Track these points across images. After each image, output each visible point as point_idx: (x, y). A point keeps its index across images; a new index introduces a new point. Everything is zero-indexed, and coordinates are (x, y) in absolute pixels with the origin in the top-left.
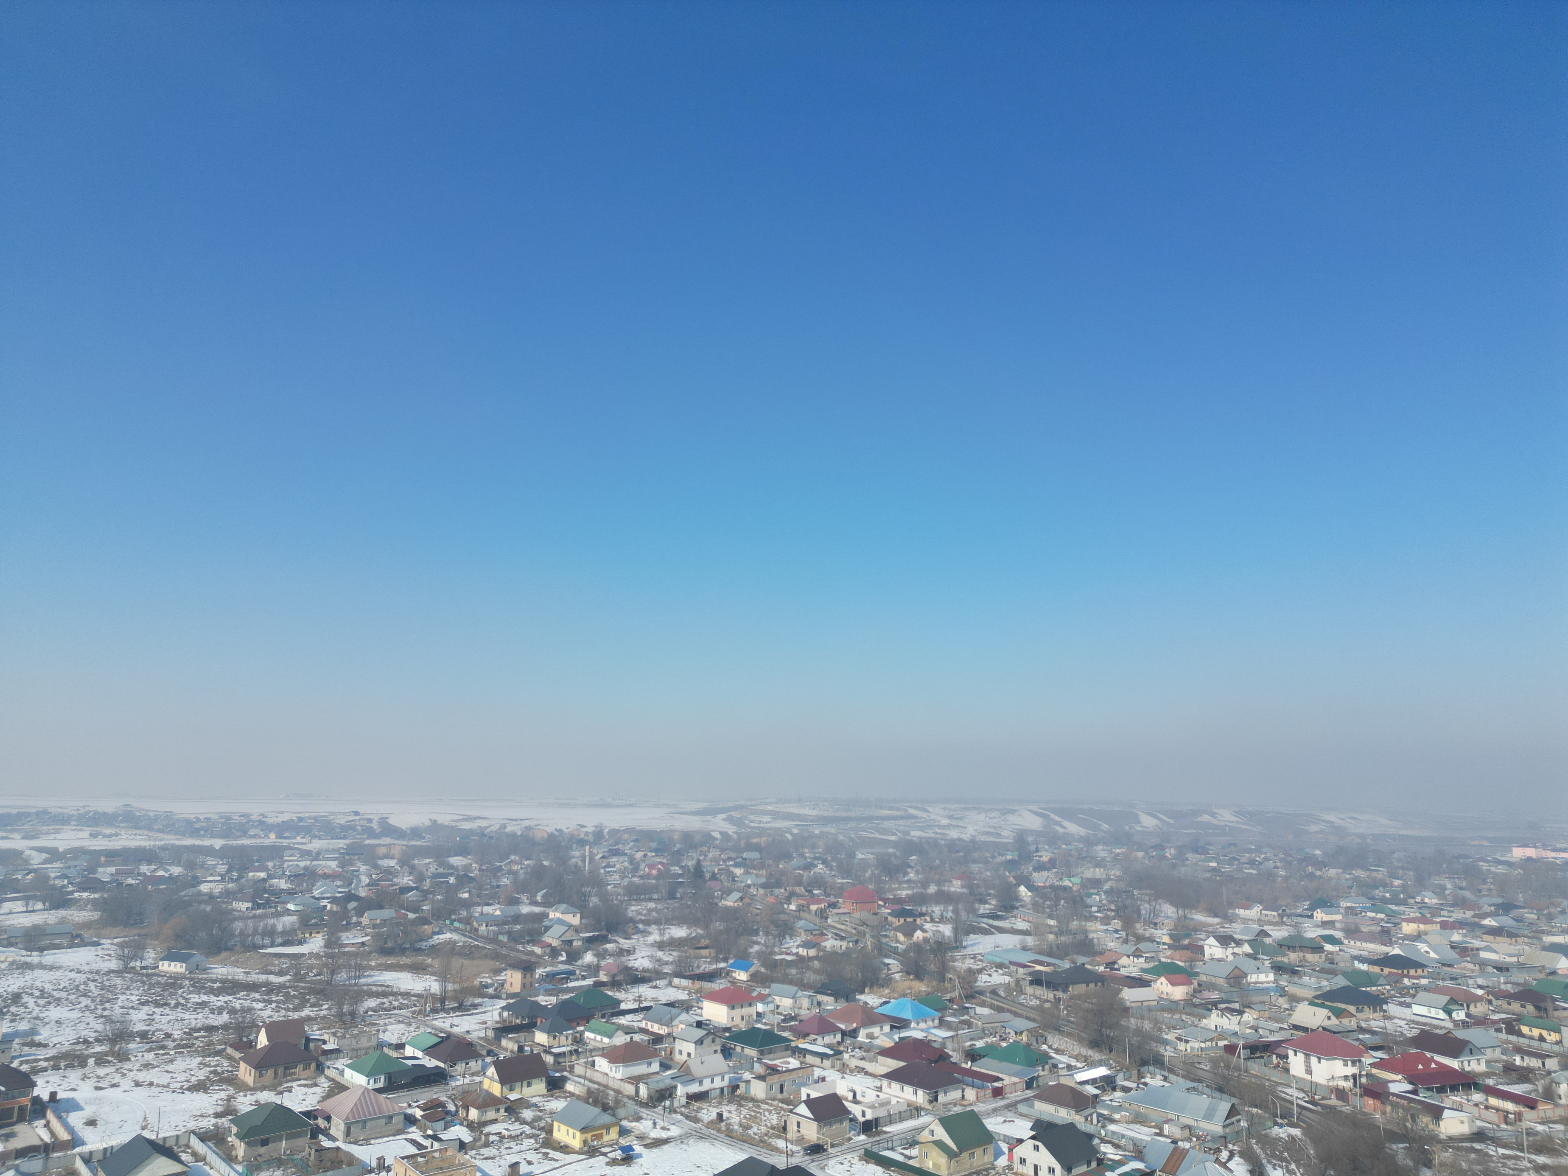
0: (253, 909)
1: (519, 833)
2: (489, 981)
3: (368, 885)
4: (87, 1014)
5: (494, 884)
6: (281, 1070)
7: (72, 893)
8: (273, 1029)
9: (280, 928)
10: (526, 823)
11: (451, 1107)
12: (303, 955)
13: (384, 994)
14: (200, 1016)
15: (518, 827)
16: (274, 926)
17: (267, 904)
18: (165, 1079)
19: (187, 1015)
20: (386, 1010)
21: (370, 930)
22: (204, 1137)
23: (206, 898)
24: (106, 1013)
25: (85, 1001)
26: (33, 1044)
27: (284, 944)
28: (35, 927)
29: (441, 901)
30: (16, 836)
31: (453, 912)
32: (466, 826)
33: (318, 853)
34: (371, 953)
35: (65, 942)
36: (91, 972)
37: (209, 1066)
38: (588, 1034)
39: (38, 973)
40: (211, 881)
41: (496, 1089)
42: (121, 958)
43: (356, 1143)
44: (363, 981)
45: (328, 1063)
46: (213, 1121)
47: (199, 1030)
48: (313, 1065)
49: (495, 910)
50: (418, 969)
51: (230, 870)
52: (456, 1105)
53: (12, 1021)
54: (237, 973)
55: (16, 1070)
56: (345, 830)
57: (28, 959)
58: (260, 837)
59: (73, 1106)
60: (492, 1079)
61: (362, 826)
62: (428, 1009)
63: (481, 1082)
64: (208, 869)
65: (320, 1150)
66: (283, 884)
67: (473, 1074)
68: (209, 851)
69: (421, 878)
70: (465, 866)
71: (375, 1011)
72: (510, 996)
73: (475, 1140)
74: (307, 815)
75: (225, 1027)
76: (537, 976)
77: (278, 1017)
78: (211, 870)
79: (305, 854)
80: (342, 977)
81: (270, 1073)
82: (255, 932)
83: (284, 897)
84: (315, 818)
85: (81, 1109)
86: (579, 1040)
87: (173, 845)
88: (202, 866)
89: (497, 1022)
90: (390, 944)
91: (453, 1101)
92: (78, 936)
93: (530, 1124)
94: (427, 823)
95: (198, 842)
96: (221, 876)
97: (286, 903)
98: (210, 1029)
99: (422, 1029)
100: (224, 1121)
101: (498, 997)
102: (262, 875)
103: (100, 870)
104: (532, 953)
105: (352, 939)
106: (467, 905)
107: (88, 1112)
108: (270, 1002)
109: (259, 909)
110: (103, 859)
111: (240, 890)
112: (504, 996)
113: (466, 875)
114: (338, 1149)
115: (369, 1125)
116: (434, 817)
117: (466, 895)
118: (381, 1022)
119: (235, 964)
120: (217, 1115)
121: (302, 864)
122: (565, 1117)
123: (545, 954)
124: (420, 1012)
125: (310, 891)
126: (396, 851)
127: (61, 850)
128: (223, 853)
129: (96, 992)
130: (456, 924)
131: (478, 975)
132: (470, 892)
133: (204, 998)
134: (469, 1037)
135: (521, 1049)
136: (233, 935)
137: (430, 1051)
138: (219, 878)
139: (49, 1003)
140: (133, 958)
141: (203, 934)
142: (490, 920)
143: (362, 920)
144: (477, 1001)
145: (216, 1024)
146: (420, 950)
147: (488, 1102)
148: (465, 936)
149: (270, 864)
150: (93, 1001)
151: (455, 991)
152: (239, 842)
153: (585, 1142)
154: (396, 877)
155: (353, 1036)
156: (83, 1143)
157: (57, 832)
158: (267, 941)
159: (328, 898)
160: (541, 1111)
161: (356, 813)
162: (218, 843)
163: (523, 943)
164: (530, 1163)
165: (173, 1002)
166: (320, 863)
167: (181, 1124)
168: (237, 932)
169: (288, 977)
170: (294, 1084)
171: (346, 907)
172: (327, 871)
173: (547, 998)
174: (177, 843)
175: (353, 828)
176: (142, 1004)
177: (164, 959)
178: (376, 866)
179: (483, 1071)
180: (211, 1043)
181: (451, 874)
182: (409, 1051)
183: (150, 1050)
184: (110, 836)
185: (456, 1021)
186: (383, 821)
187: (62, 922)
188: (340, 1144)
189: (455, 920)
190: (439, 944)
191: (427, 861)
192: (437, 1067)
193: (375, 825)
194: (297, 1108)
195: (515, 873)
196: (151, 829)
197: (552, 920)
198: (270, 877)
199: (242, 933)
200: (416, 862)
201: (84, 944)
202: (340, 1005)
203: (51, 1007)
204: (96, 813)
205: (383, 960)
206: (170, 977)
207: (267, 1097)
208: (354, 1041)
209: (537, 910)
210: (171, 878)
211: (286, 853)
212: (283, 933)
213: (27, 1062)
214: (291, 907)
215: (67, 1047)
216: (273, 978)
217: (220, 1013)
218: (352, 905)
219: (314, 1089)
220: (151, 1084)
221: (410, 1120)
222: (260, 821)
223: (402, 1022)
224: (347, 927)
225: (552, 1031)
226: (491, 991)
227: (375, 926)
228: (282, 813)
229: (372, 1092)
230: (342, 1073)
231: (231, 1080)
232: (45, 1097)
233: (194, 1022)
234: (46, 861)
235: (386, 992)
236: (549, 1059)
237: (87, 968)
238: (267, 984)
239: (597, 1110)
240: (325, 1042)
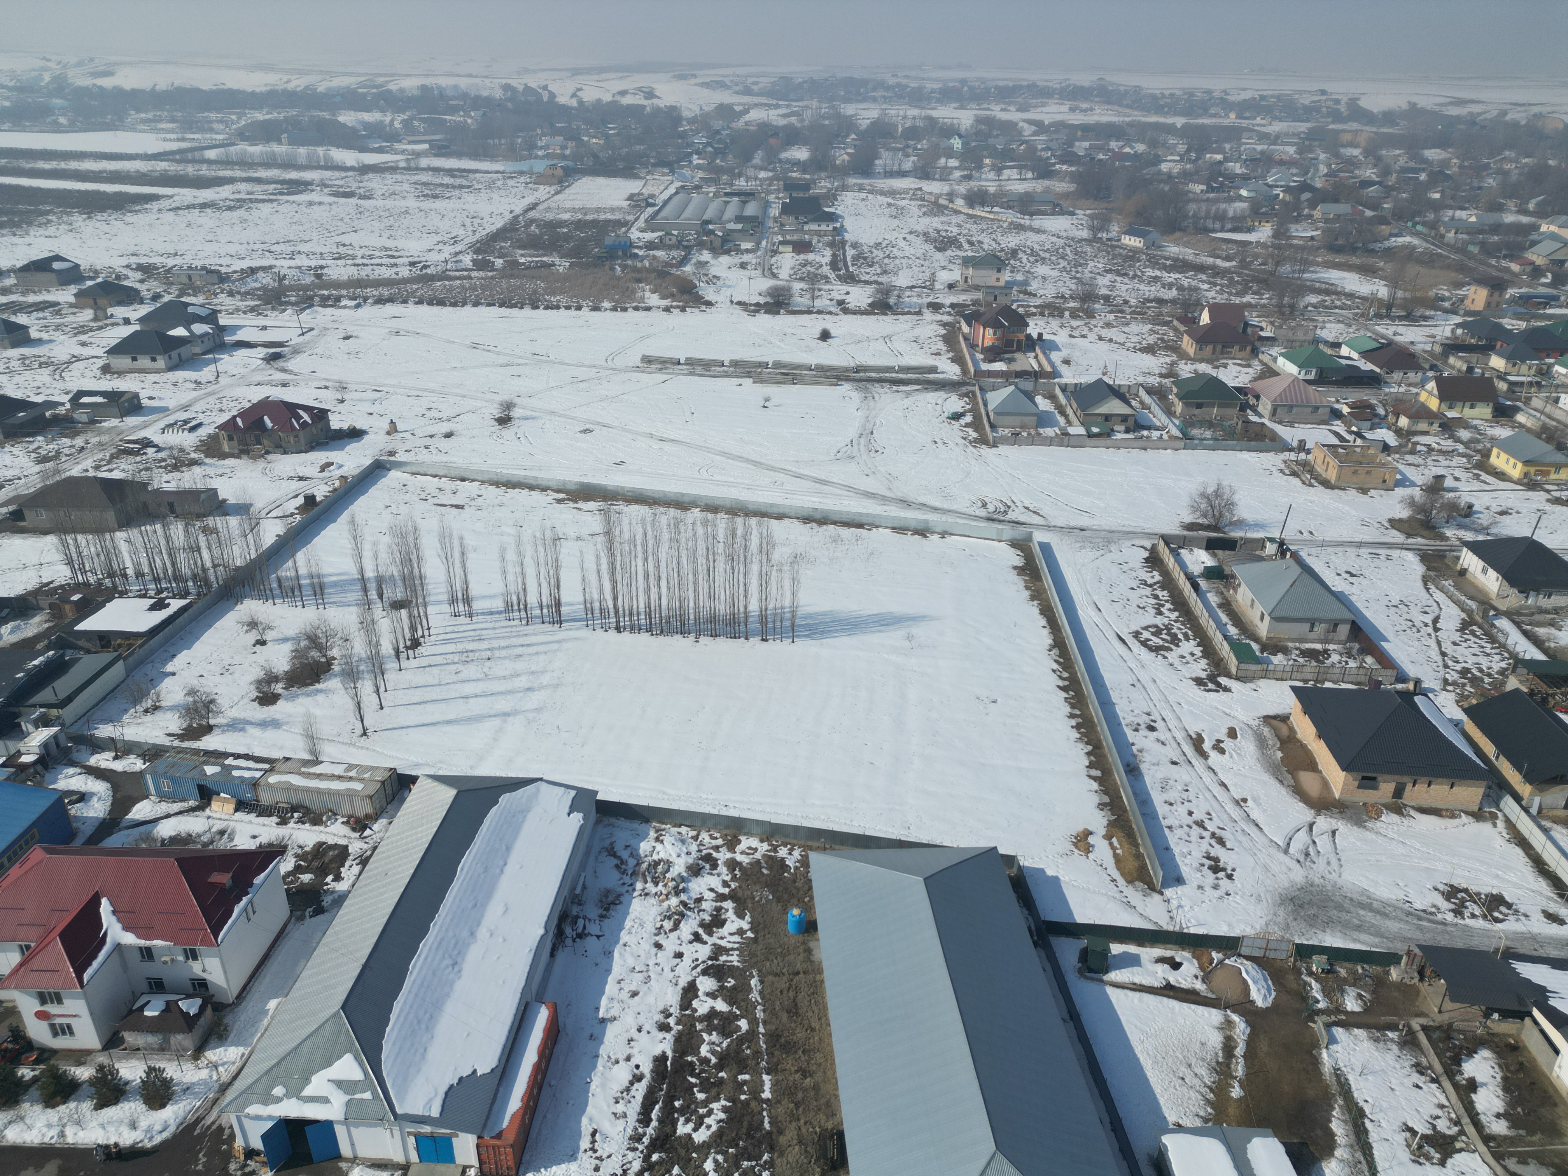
0: (1207, 192)
1: (1523, 123)
2: (1447, 294)
3: (1326, 175)
4: (1064, 274)
5: (1476, 185)
6: (1219, 347)
7: (1054, 164)
8: (1214, 309)
9: (1231, 214)
10: (1536, 110)
11: (1381, 411)
12: (1250, 243)
13: (1327, 292)
14: (1153, 289)
15: (1524, 115)
16: (1225, 211)
17: (1221, 188)
18: (1121, 338)
19: (1142, 287)
20: (1326, 307)
21: (1321, 225)
22: (1150, 391)
23: (1165, 177)
24: (1078, 275)
25: (1063, 263)
26: (1026, 293)
27: (1233, 230)
28: (1027, 194)
29: (1406, 200)
30: (1012, 108)
31: (1419, 213)
32: (1454, 111)
33: (1277, 137)
34: (1319, 248)
35: (1049, 209)
36: (1067, 238)
37: (1158, 333)
38: (1557, 368)
39: (1029, 234)
40: (1170, 161)
41: (1434, 404)
42: (1091, 228)
43: (1280, 423)
44: (1307, 276)
45: (1263, 349)
46: (1158, 380)
47: (1151, 301)
48: (1249, 348)
49: (1470, 216)
50: (1368, 271)
51: (1188, 151)
52: (1386, 410)
53: (1012, 272)
54: (1188, 253)
55: (1015, 311)
56: (1310, 111)
57: (1022, 221)
58: (1220, 117)
59: (1054, 347)
60: (1430, 393)
61: (1328, 108)
62: (1372, 313)
63: (1417, 394)
64: (1168, 148)
65: (1247, 422)
66: (1238, 168)
67: (1410, 385)
68: (1170, 129)
69: (1386, 172)
70: (1443, 161)
71: (1315, 307)
72: (1468, 313)
73: (1401, 446)
74: (1270, 93)
75: (1173, 301)
76: (1507, 296)
77: (1221, 299)
78: (1171, 150)
79: (1263, 137)
80: (1286, 269)
81: (1209, 348)
82: (1207, 216)
83: (1238, 182)
84: (1278, 97)
85: (1060, 350)
86: (1545, 373)
87: (1139, 122)
88: (1164, 145)
89: (1447, 338)
90: (1340, 242)
91: (1384, 405)
92: (1058, 205)
93: (1466, 444)
94: (1405, 106)
95: (1162, 120)
96: (1181, 156)
97: (1239, 188)
98: (1161, 301)
99: (1362, 332)
100: (1167, 382)
101: (1455, 313)
102: (1219, 157)
103: (1077, 144)
104: (1508, 270)
105: (1301, 232)
106: (1437, 207)
107: (1064, 353)
108: (1215, 285)
109: (1212, 192)
110: (1079, 133)
111: (1197, 172)
112: (1462, 312)
113: (1441, 172)
114: (1263, 424)
115: (1295, 410)
116: (1414, 99)
117: (1437, 196)
118: (1321, 319)
119: (1186, 245)
120: (1162, 376)
121: (1259, 148)
122: (1506, 446)
123: (1524, 272)
124: (1362, 315)
125: (1264, 177)
126: (1362, 139)
127: (1046, 123)
128: (1185, 132)
129: (1071, 256)
130: (1419, 228)
131: (1434, 285)
132: (1442, 192)
133: (1158, 273)
134: (1412, 348)
135: (1470, 369)
136: (1186, 217)
137: (1366, 355)
138: (1178, 158)
139: (1037, 261)
140: (1101, 229)
141: (1160, 213)
142: (1460, 227)
143: (1314, 212)
144: (1428, 313)
145: (1166, 297)
146: (1372, 252)
147: (1421, 413)
148: (1427, 241)
149: (1227, 146)
150: (1069, 264)
151: (1405, 299)
152: (1200, 121)
153: (1526, 475)
154: (1358, 168)
155: (1290, 328)
156: (1061, 376)
157: (1044, 105)
158: (1218, 225)
159: (1282, 187)
160: (1481, 434)
161: (1323, 92)
162: (1179, 121)
163: (1498, 258)
164: (1457, 479)
165: (1131, 273)
166: (1277, 147)
167: (1132, 377)
168: (1191, 214)
169: (1234, 263)
170: (1230, 362)
171: (1299, 198)
172: (1283, 157)
173: (1514, 322)
174: (1143, 119)
175: (1318, 110)
176: (1107, 271)
177: (1126, 233)
178: (1337, 155)
179: (1422, 384)
180: (1160, 314)
181: (1423, 170)
182: (1345, 351)
183: (1111, 312)
184: (1085, 111)
185: (1401, 330)
186: (1353, 103)
187: (1047, 190)
188: (1265, 421)
189: (1418, 223)
190: (1395, 247)
191: (1398, 152)
192: (1372, 371)
193: (1342, 108)
194: (1231, 383)
195: (1506, 174)
196: (1121, 105)
197: (1543, 233)
198: (1226, 159)
199: (1195, 215)
200: (1384, 152)
201: (1062, 213)
202: (1281, 296)
203: (1038, 264)
204: (1075, 87)
205: (1330, 257)
206: (1130, 251)
207: (1204, 368)
208: (1290, 333)
209: (1525, 219)
210: (1136, 156)
211: (1244, 135)
212: (1233, 219)
213: (1022, 306)
214: (1244, 193)
215: (1049, 299)
216: (1219, 262)
217: (1170, 289)
218: (1306, 196)
219: (1247, 370)
220: (1111, 340)
221: (1337, 414)
222: (1222, 99)
223: (1342, 322)
224: (1297, 220)
225: (1512, 358)
226: (1447, 304)
227: (1327, 221)
228: (1245, 89)
229: (1301, 383)
230: (1275, 359)
231: (1175, 349)
232: (1035, 336)
233: (1147, 294)
234: (1035, 134)
235: (1329, 290)
236: (1502, 386)
237: (1064, 234)
238: (1213, 267)
239: (1549, 447)
240: (1262, 329)
